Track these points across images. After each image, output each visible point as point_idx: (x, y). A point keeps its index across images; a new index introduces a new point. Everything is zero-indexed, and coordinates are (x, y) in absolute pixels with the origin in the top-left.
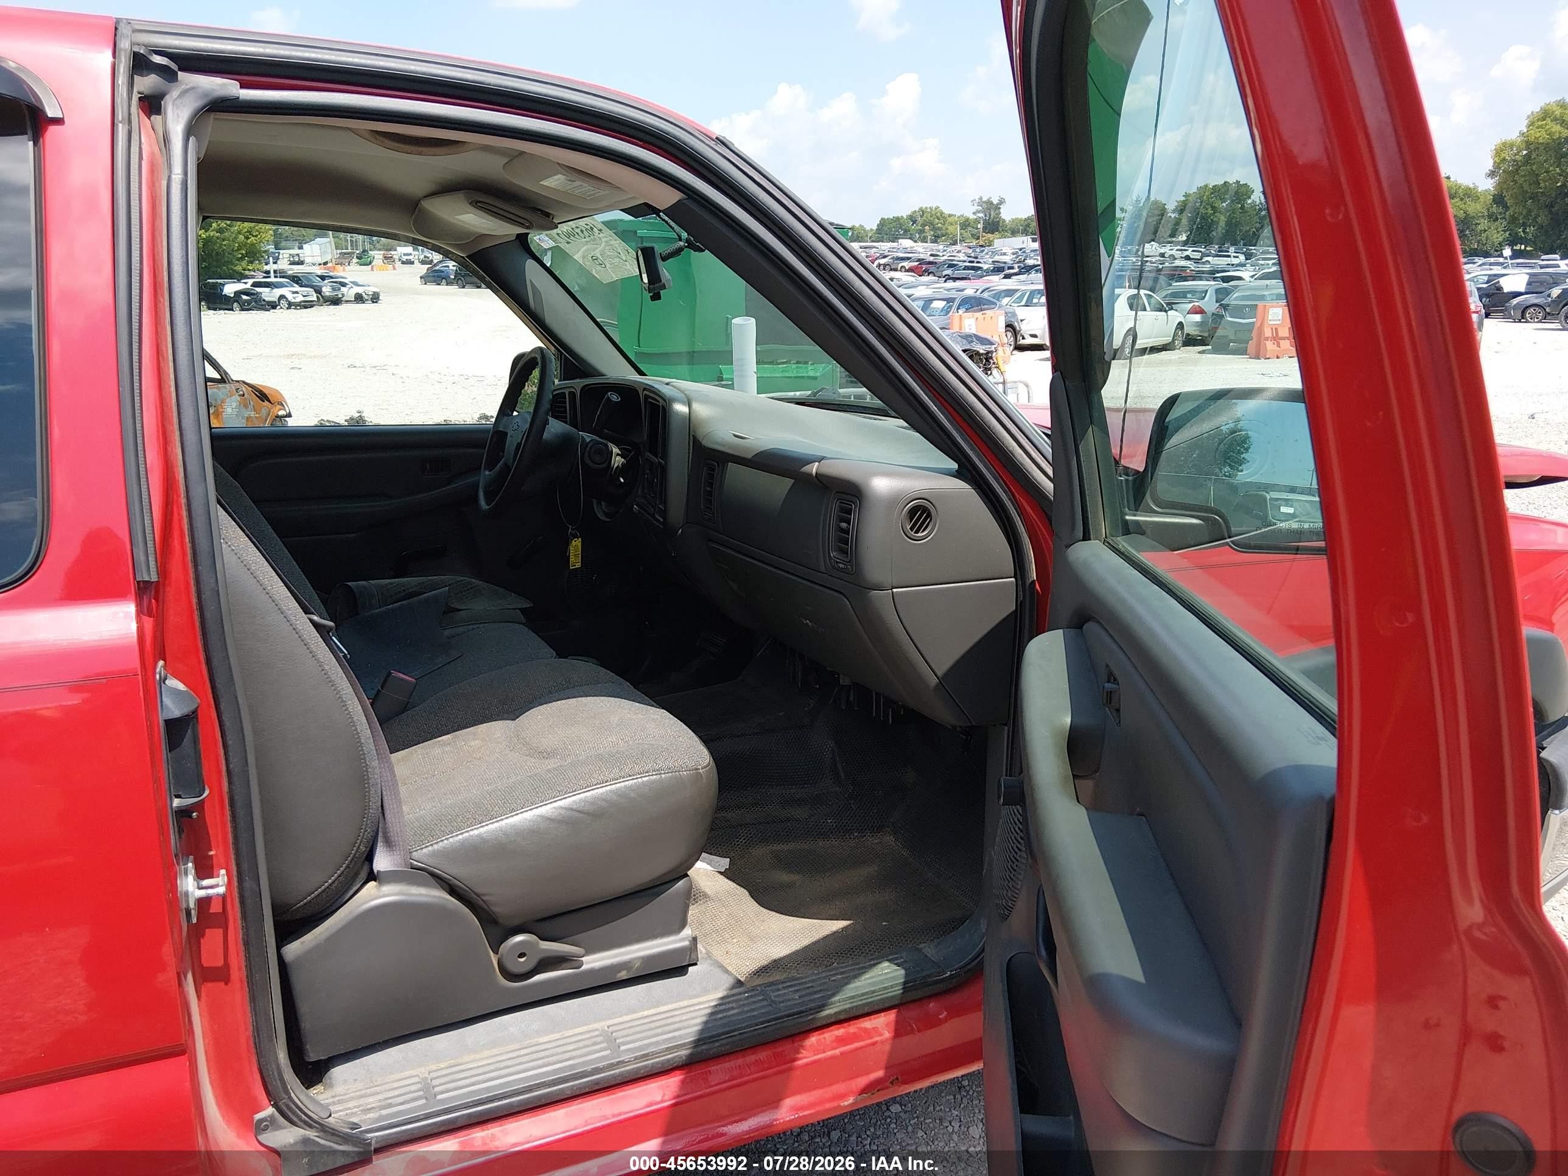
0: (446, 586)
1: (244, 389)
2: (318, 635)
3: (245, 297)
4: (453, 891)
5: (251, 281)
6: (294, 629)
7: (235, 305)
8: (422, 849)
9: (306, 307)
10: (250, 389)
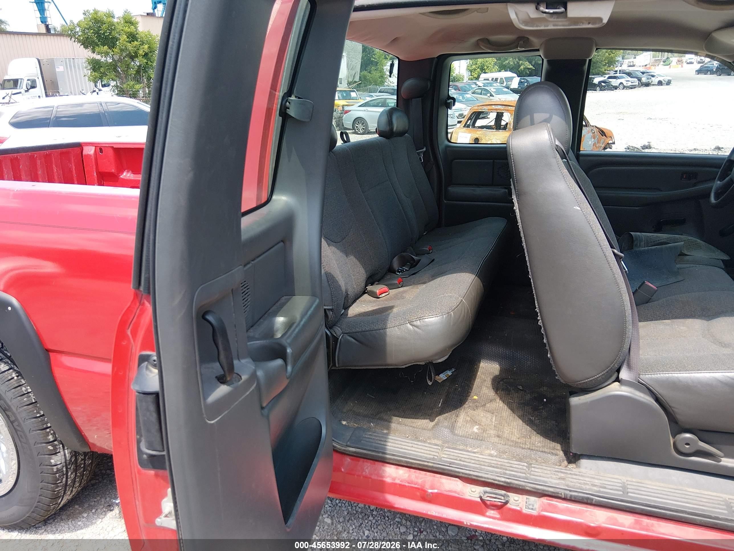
0: (682, 241)
1: (595, 130)
2: (615, 259)
3: (603, 84)
4: (657, 400)
5: (607, 76)
6: (605, 255)
7: (598, 88)
8: (645, 375)
9: (631, 88)
10: (598, 130)
